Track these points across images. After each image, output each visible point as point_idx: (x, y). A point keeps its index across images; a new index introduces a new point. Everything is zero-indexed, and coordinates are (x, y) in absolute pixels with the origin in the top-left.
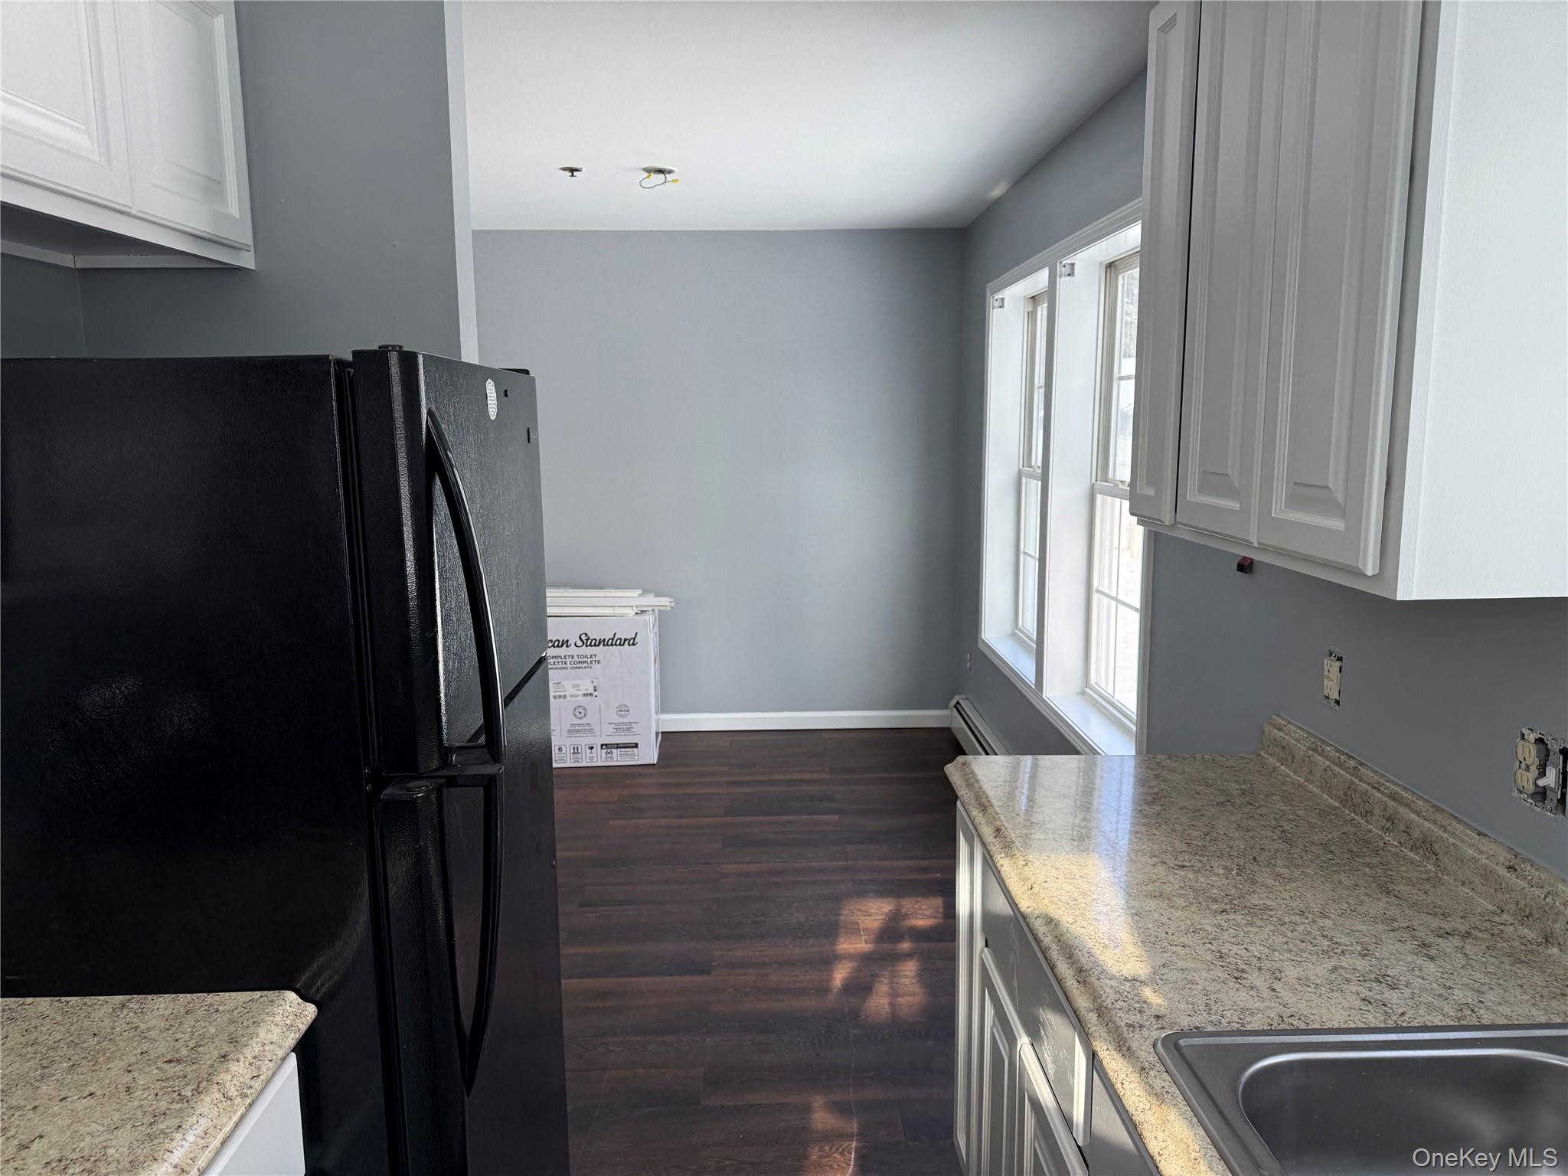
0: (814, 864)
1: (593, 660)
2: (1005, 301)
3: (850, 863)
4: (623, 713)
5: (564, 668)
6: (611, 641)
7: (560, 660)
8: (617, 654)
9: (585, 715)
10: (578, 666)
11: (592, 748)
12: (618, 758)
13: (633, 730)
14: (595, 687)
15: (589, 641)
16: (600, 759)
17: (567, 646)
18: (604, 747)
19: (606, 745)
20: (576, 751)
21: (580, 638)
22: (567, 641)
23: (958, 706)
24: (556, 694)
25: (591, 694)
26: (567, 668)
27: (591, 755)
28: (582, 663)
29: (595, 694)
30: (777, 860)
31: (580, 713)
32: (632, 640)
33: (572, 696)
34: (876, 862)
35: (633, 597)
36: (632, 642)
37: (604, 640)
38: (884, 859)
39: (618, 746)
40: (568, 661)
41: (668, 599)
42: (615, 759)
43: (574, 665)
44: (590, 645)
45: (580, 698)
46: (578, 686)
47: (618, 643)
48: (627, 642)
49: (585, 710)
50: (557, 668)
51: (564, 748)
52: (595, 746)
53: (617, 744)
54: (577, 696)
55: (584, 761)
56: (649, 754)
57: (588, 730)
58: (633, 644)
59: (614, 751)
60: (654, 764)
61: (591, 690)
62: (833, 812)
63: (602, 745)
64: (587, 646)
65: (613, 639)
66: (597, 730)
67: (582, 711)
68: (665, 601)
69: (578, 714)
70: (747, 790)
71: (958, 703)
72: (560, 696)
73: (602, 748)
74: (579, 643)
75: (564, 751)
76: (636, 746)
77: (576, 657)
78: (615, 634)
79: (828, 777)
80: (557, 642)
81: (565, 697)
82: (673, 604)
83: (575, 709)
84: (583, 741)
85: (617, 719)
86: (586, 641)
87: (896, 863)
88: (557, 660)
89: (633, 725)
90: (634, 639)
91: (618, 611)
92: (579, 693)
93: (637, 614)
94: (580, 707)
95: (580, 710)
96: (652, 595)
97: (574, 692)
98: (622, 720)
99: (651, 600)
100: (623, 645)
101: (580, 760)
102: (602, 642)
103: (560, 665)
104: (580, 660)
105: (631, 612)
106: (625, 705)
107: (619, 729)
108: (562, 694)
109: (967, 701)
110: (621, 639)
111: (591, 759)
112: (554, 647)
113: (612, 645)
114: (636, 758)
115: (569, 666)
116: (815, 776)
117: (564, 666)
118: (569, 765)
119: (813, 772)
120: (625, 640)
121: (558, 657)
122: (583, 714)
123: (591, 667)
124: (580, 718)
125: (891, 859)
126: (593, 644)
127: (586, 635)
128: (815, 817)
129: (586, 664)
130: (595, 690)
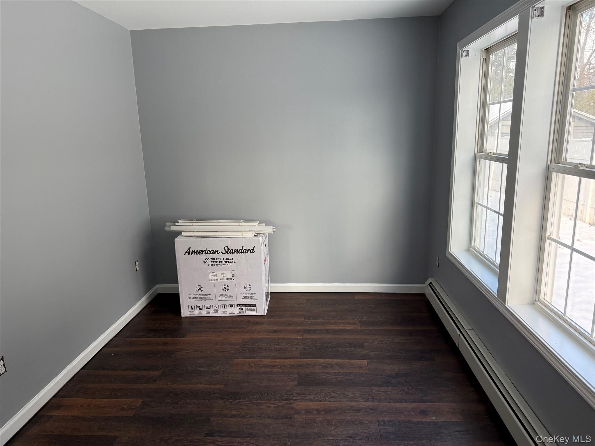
0: (354, 404)
1: (231, 261)
2: (470, 52)
3: (376, 403)
4: (248, 288)
5: (216, 265)
6: (241, 251)
7: (214, 260)
8: (244, 257)
9: (228, 290)
10: (223, 263)
11: (232, 306)
12: (246, 312)
13: (253, 297)
14: (233, 275)
15: (229, 251)
16: (236, 312)
17: (218, 253)
18: (238, 306)
19: (239, 305)
20: (224, 308)
21: (224, 249)
22: (218, 250)
23: (431, 285)
24: (213, 278)
25: (231, 279)
26: (218, 265)
27: (232, 310)
28: (226, 262)
29: (233, 278)
30: (330, 399)
31: (225, 288)
32: (252, 250)
33: (221, 279)
34: (392, 404)
35: (254, 226)
36: (252, 251)
37: (237, 250)
38: (397, 402)
39: (246, 306)
40: (218, 261)
41: (271, 227)
42: (244, 312)
43: (221, 263)
44: (230, 253)
45: (225, 280)
46: (224, 274)
47: (244, 252)
48: (249, 251)
49: (228, 286)
50: (212, 265)
51: (217, 306)
52: (234, 305)
53: (245, 305)
54: (223, 279)
55: (228, 312)
56: (262, 309)
57: (230, 297)
58: (253, 252)
59: (244, 308)
60: (265, 315)
61: (231, 277)
62: (363, 357)
63: (237, 305)
64: (228, 253)
65: (242, 250)
66: (234, 297)
67: (227, 287)
68: (270, 228)
69: (224, 289)
70: (314, 336)
71: (431, 283)
72: (215, 280)
73: (237, 307)
74: (224, 252)
75: (217, 308)
76: (255, 305)
77: (222, 259)
78: (243, 247)
79: (360, 328)
80: (212, 251)
81: (217, 280)
82: (275, 229)
83: (223, 286)
84: (227, 303)
85: (245, 292)
86: (228, 251)
87: (404, 405)
88: (212, 261)
89: (253, 295)
90: (253, 250)
91: (244, 234)
92: (225, 278)
93: (254, 235)
94: (225, 285)
95: (225, 286)
96: (264, 224)
97: (222, 277)
98: (247, 292)
99: (263, 228)
100: (247, 253)
101: (226, 313)
102: (236, 251)
103: (214, 263)
104: (225, 261)
105: (251, 235)
106: (248, 284)
107: (246, 296)
108: (216, 278)
109: (436, 282)
110: (246, 250)
111: (232, 312)
112: (211, 254)
113: (241, 253)
114: (255, 312)
115: (219, 264)
116: (351, 327)
117: (216, 263)
118: (220, 315)
119: (350, 324)
120: (248, 250)
121: (213, 259)
122: (227, 289)
123: (230, 265)
124: (225, 291)
125: (401, 401)
126: (231, 252)
127: (228, 247)
128: (354, 361)
129: (228, 263)
130: (233, 277)
